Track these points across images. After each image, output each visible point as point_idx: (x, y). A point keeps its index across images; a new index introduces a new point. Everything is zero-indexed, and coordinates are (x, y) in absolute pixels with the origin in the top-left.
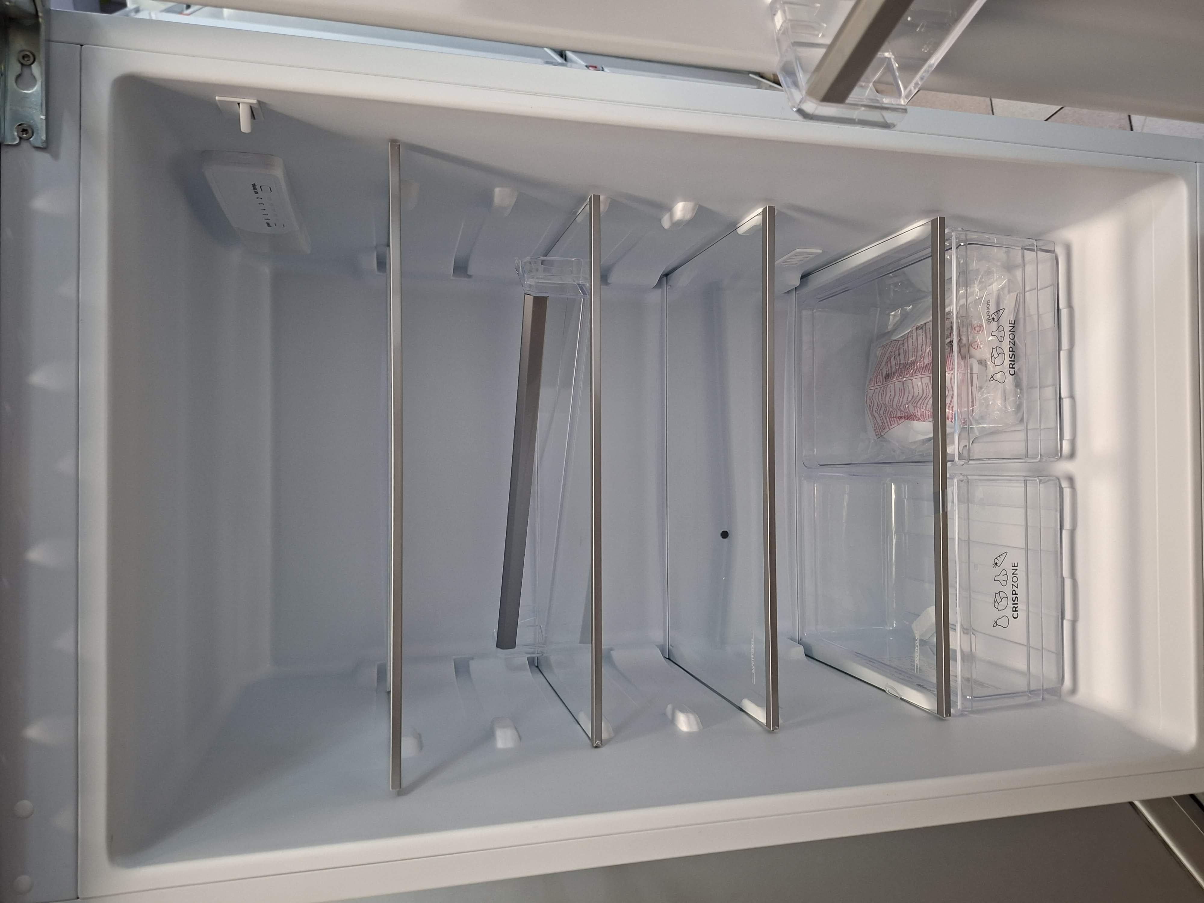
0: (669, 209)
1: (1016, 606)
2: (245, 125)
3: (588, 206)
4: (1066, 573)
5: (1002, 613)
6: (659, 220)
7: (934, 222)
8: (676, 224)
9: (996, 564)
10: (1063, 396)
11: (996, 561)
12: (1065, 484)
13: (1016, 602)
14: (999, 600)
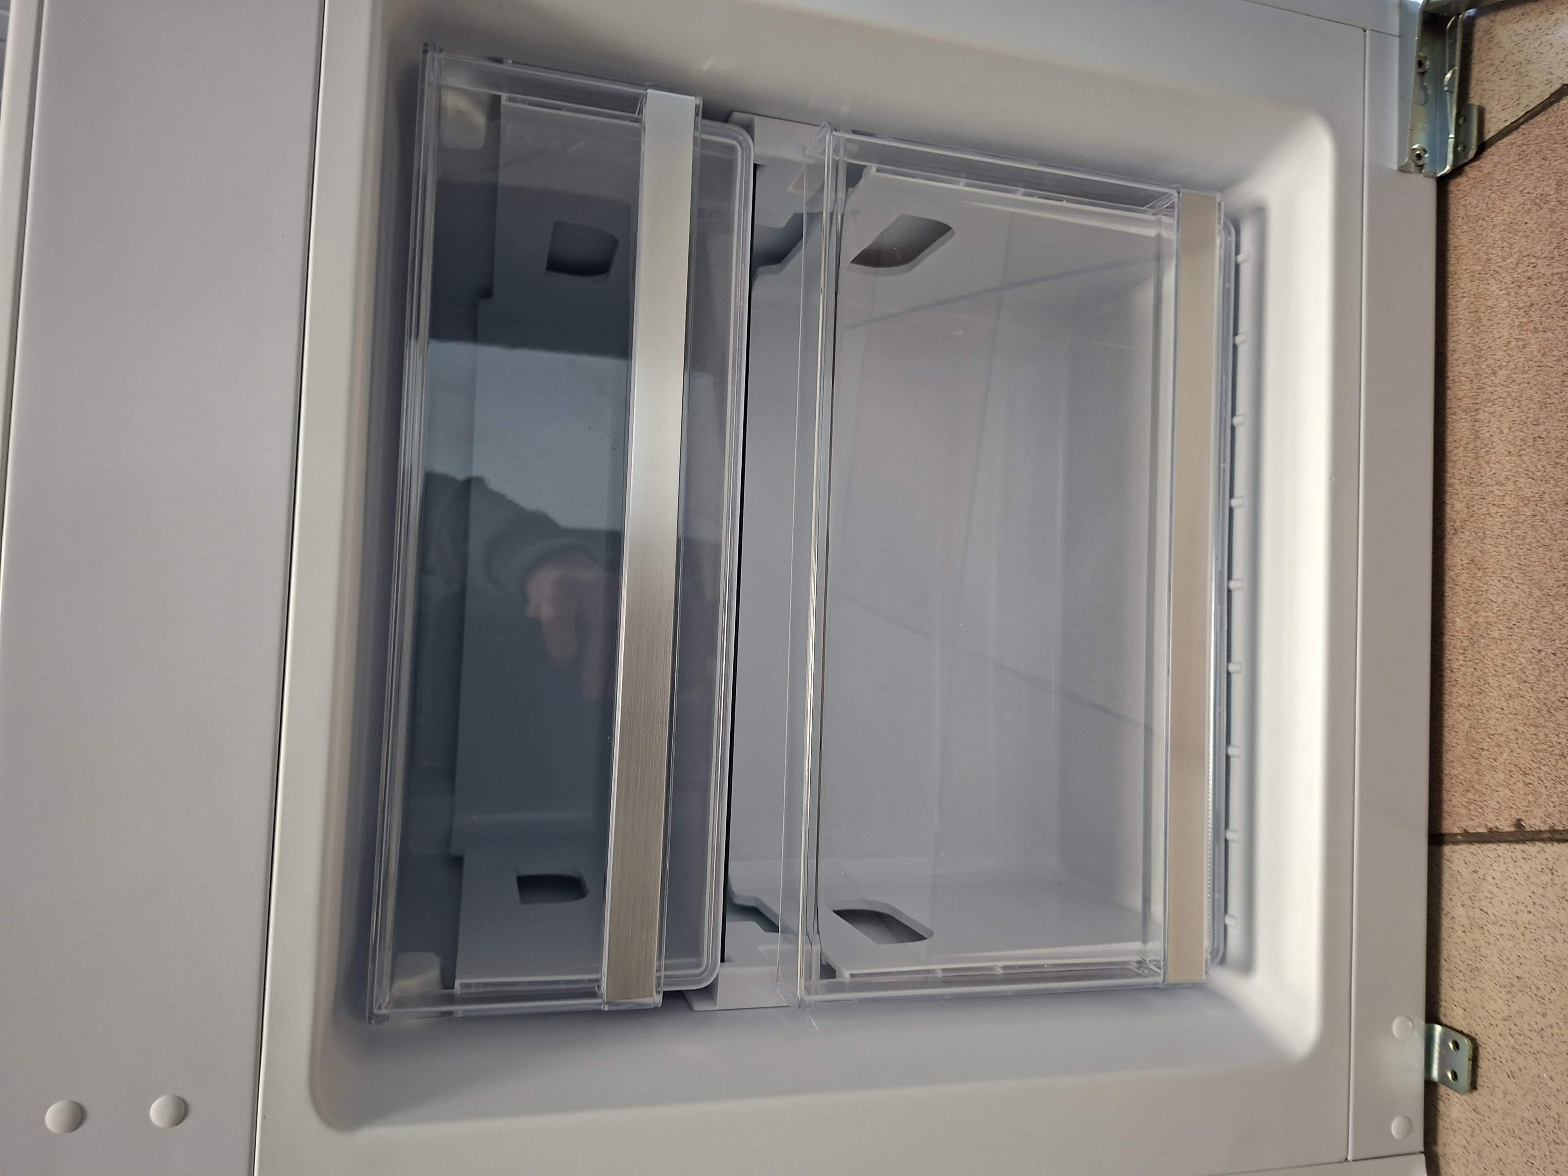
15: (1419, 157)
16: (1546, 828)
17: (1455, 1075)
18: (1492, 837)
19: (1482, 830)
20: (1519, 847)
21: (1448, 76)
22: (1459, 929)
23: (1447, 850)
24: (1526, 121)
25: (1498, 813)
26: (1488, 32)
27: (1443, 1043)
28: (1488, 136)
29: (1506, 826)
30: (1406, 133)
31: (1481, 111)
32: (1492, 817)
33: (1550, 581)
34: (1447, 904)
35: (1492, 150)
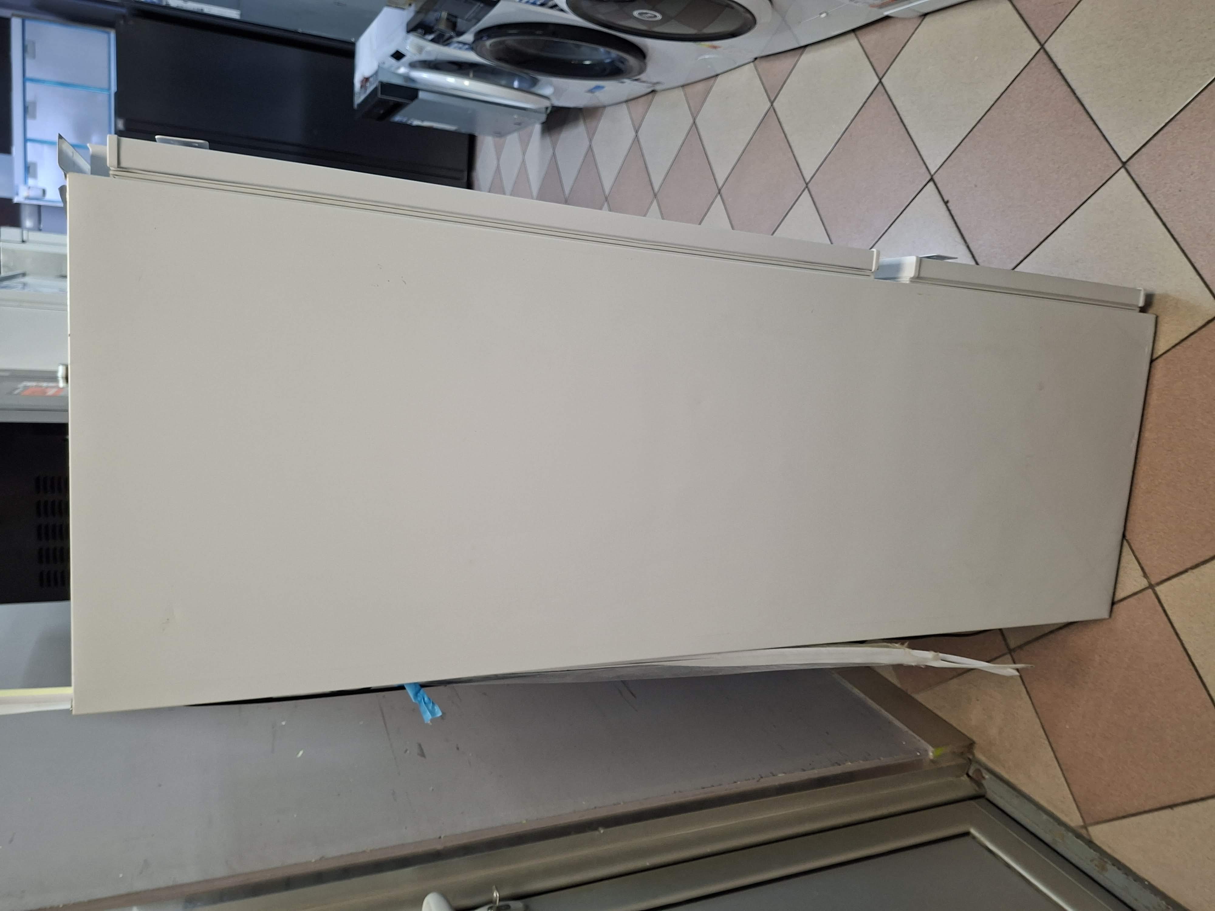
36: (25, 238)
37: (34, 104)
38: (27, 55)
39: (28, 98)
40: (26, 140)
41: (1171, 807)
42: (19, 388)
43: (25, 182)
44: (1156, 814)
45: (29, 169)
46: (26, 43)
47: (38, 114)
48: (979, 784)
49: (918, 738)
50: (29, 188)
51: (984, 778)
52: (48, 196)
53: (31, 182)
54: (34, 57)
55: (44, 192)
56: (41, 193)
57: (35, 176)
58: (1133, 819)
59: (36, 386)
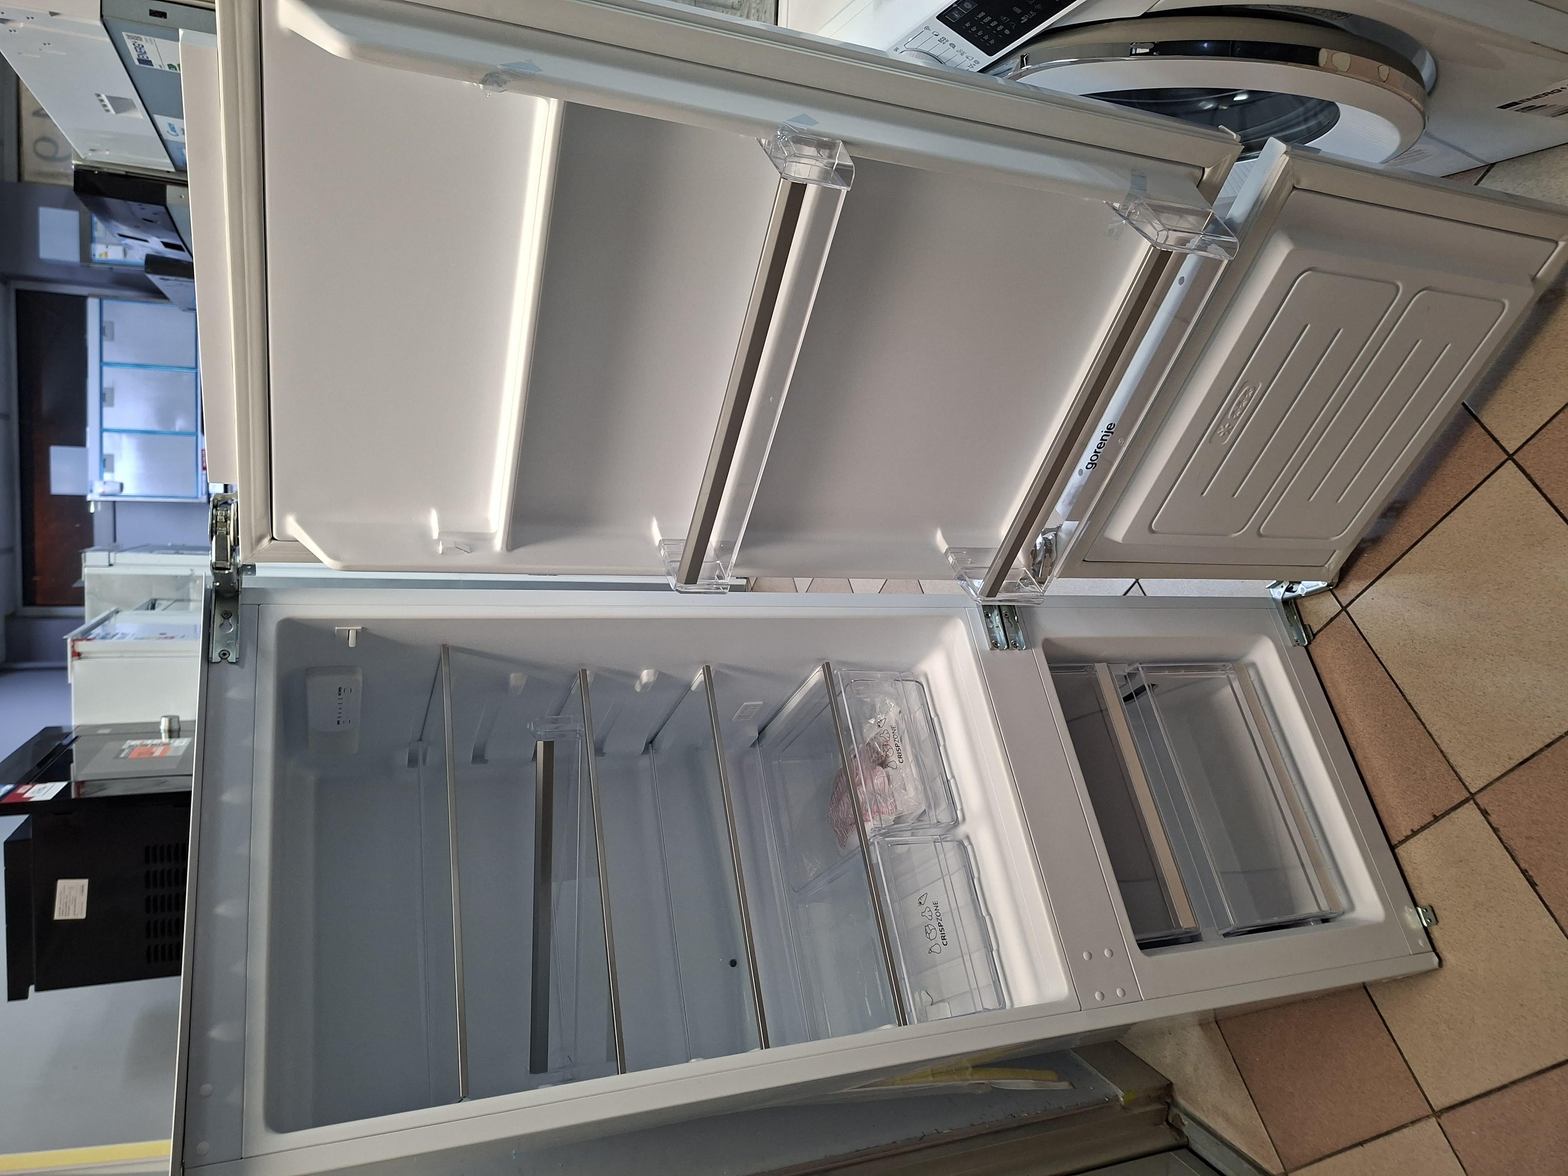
0: (638, 677)
1: (944, 935)
2: (352, 643)
3: (579, 680)
4: (984, 913)
5: (933, 942)
6: (633, 687)
7: (823, 666)
8: (644, 687)
9: (920, 903)
10: (949, 778)
11: (920, 900)
12: (966, 843)
13: (943, 932)
14: (929, 932)
15: (1297, 641)
16: (1419, 827)
17: (1430, 920)
18: (1408, 838)
19: (1404, 838)
20: (1415, 838)
21: (1295, 617)
22: (1411, 874)
23: (1396, 851)
24: (1325, 627)
25: (1405, 830)
26: (1301, 604)
27: (1423, 911)
28: (1314, 633)
29: (1409, 833)
30: (1291, 637)
31: (1309, 626)
32: (1404, 833)
33: (1388, 755)
34: (1404, 868)
35: (1317, 636)
36: (112, 562)
37: (112, 390)
38: (104, 338)
39: (105, 385)
40: (102, 430)
41: (1361, 1144)
42: (124, 750)
43: (101, 478)
44: (1349, 1152)
45: (106, 463)
46: (104, 324)
47: (116, 401)
48: (1180, 1132)
49: (1108, 1081)
50: (105, 483)
51: (1183, 1124)
52: (126, 491)
53: (107, 476)
54: (112, 338)
55: (122, 486)
56: (118, 487)
57: (112, 470)
58: (1329, 1160)
59: (142, 745)
